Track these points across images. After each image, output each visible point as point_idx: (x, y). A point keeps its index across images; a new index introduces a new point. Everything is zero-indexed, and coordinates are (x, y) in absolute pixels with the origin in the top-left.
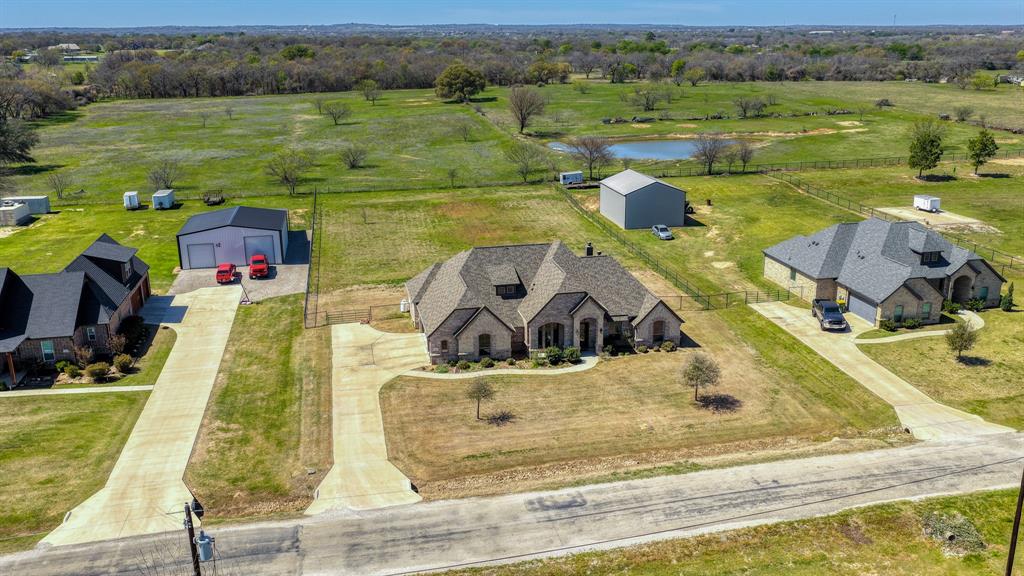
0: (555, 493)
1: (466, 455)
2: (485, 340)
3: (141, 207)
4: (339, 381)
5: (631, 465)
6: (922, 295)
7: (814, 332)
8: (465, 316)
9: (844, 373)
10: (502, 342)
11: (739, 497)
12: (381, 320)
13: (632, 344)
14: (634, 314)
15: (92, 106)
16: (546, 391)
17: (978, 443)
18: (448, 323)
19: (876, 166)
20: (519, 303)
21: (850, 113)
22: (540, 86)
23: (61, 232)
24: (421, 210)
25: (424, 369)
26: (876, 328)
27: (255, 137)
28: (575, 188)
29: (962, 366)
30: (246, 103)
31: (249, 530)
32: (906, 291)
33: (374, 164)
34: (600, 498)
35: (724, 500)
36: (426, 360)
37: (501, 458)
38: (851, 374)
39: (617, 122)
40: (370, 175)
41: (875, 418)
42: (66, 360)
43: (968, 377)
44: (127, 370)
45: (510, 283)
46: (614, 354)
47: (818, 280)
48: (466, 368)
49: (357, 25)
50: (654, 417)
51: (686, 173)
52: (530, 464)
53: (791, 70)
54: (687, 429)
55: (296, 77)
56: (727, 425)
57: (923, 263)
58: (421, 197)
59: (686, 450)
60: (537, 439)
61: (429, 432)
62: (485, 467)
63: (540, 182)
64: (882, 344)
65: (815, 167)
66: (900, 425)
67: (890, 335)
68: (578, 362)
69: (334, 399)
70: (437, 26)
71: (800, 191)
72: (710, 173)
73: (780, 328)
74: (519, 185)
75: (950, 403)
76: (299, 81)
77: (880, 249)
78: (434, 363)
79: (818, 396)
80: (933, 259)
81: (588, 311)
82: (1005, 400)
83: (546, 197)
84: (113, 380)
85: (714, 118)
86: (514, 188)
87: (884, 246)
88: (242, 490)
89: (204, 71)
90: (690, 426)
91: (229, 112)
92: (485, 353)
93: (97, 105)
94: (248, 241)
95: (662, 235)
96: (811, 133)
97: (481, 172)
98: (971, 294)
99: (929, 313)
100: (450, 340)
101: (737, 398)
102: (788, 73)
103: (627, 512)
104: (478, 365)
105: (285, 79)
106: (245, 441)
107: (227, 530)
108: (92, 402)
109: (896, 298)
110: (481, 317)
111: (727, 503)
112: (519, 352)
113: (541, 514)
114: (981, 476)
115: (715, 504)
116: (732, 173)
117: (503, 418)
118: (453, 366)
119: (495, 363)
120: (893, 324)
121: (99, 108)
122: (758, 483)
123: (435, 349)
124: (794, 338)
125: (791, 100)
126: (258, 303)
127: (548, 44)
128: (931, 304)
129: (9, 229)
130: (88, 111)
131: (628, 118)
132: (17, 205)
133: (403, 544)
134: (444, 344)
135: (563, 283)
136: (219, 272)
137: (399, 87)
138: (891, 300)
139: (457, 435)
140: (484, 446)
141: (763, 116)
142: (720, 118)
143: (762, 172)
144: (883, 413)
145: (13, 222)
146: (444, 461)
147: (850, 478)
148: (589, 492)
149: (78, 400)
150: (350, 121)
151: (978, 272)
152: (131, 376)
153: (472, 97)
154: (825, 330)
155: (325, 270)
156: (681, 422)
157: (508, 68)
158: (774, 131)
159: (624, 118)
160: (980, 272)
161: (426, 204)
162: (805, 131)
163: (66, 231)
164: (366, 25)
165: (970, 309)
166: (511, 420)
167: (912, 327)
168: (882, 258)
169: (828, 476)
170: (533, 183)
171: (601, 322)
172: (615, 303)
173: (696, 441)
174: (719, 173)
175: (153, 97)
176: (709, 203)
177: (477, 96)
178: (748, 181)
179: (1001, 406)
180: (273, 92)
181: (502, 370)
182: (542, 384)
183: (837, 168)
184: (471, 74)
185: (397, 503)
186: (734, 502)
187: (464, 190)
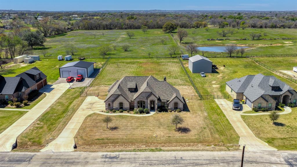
0: (112, 153)
1: (97, 138)
2: (121, 104)
3: (63, 60)
4: (77, 113)
5: (144, 147)
6: (268, 100)
7: (230, 110)
8: (115, 97)
9: (231, 124)
10: (127, 105)
11: (166, 162)
12: (102, 96)
13: (167, 109)
14: (169, 100)
15: (72, 32)
16: (133, 121)
17: (260, 152)
18: (110, 98)
19: (288, 57)
20: (135, 94)
21: (291, 39)
22: (196, 28)
23: (39, 66)
24: (136, 64)
25: (102, 111)
26: (252, 110)
27: (106, 41)
28: (185, 60)
29: (274, 126)
30: (111, 32)
31: (21, 154)
32: (262, 99)
33: (131, 50)
34: (123, 156)
35: (161, 162)
36: (104, 109)
37: (106, 140)
38: (233, 125)
39: (212, 40)
40: (128, 53)
41: (232, 140)
42: (11, 101)
43: (274, 129)
44: (26, 105)
45: (133, 87)
46: (160, 111)
47: (237, 93)
48: (115, 112)
49: (156, 10)
50: (160, 133)
51: (222, 56)
52: (113, 143)
53: (279, 25)
54: (167, 138)
55: (126, 25)
56: (181, 138)
57: (272, 90)
58: (138, 60)
59: (163, 144)
60: (120, 136)
61: (91, 130)
62: (100, 143)
63: (176, 57)
64: (249, 116)
65: (266, 56)
66: (238, 144)
67: (255, 113)
68: (148, 113)
69: (72, 118)
70: (180, 10)
71: (257, 64)
72: (230, 57)
73: (219, 108)
74: (169, 58)
75: (261, 138)
76: (127, 26)
77: (258, 84)
78: (106, 110)
79: (218, 131)
80: (277, 88)
81: (152, 98)
82: (282, 139)
83: (175, 62)
84: (21, 107)
85: (243, 39)
86: (167, 59)
87: (260, 83)
88: (31, 142)
89: (102, 23)
90: (169, 137)
91: (103, 34)
92: (121, 108)
93: (73, 31)
94: (78, 71)
95: (202, 75)
96: (273, 45)
97: (161, 54)
98: (289, 101)
99: (271, 107)
100: (111, 103)
101: (190, 129)
102: (278, 26)
103: (129, 162)
104: (119, 112)
105: (124, 25)
106: (42, 128)
107: (16, 153)
108: (11, 113)
109: (258, 101)
110: (120, 97)
111: (161, 163)
112: (132, 109)
113: (103, 160)
114: (253, 164)
115: (157, 163)
116: (237, 57)
117: (115, 128)
118: (111, 111)
119: (124, 111)
120: (257, 109)
121: (73, 32)
122: (175, 158)
123: (107, 106)
124: (222, 111)
125: (272, 34)
126: (73, 88)
127: (206, 16)
128: (272, 104)
129: (27, 64)
130: (69, 33)
131: (216, 39)
132: (30, 58)
133: (59, 164)
134: (109, 105)
135: (145, 89)
136: (67, 79)
137: (155, 28)
138: (257, 101)
139: (98, 132)
140: (104, 136)
141: (260, 39)
142: (245, 39)
143: (248, 57)
144: (235, 139)
145: (28, 62)
146: (89, 140)
147: (206, 160)
148: (122, 154)
149: (8, 112)
150: (135, 37)
151: (292, 94)
152: (26, 106)
153: (173, 31)
154: (233, 109)
155: (98, 80)
156: (167, 135)
157: (188, 23)
158: (261, 44)
159: (214, 39)
160: (293, 94)
161: (138, 62)
162: (271, 44)
163: (40, 66)
164: (159, 10)
165: (289, 106)
166: (117, 129)
167: (264, 111)
168: (258, 87)
169: (200, 158)
170: (174, 58)
171: (156, 102)
172: (163, 96)
173: (169, 142)
174: (233, 57)
175: (88, 30)
176: (224, 66)
177: (174, 31)
178: (241, 60)
179: (280, 141)
180: (120, 29)
181: (125, 114)
182: (133, 119)
183: (274, 57)
184: (173, 25)
185: (66, 151)
186: (163, 163)
187: (152, 59)
